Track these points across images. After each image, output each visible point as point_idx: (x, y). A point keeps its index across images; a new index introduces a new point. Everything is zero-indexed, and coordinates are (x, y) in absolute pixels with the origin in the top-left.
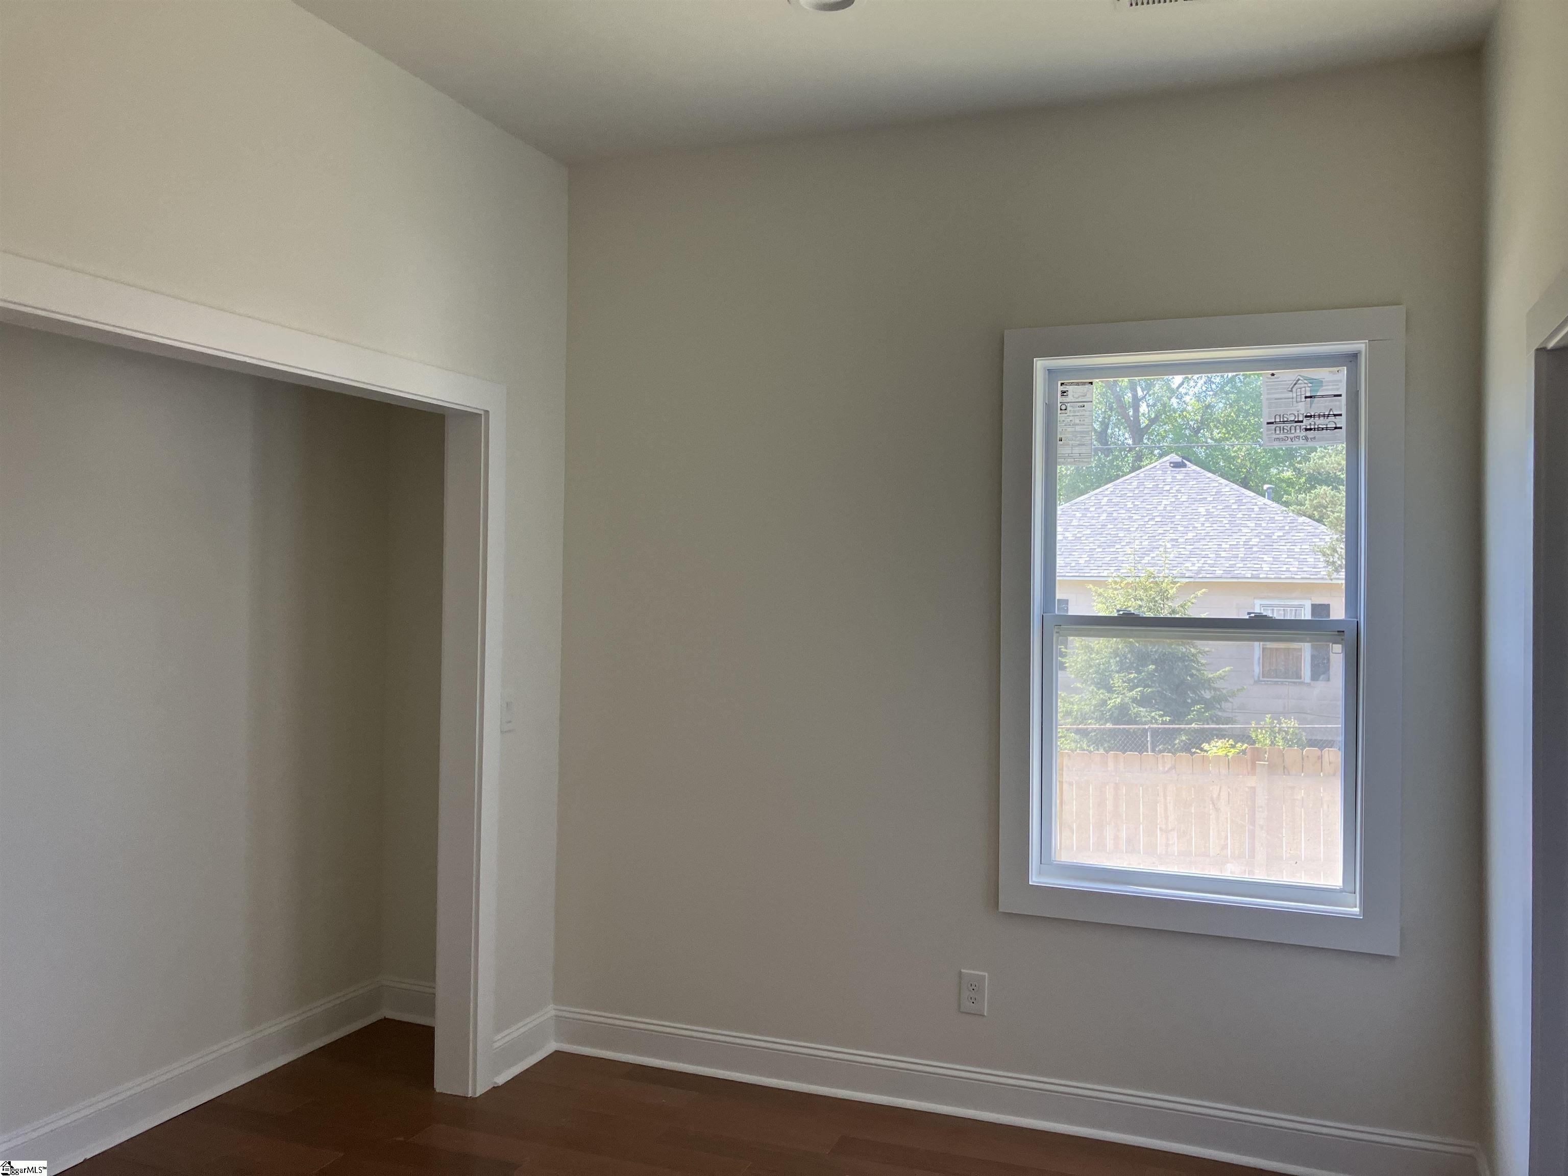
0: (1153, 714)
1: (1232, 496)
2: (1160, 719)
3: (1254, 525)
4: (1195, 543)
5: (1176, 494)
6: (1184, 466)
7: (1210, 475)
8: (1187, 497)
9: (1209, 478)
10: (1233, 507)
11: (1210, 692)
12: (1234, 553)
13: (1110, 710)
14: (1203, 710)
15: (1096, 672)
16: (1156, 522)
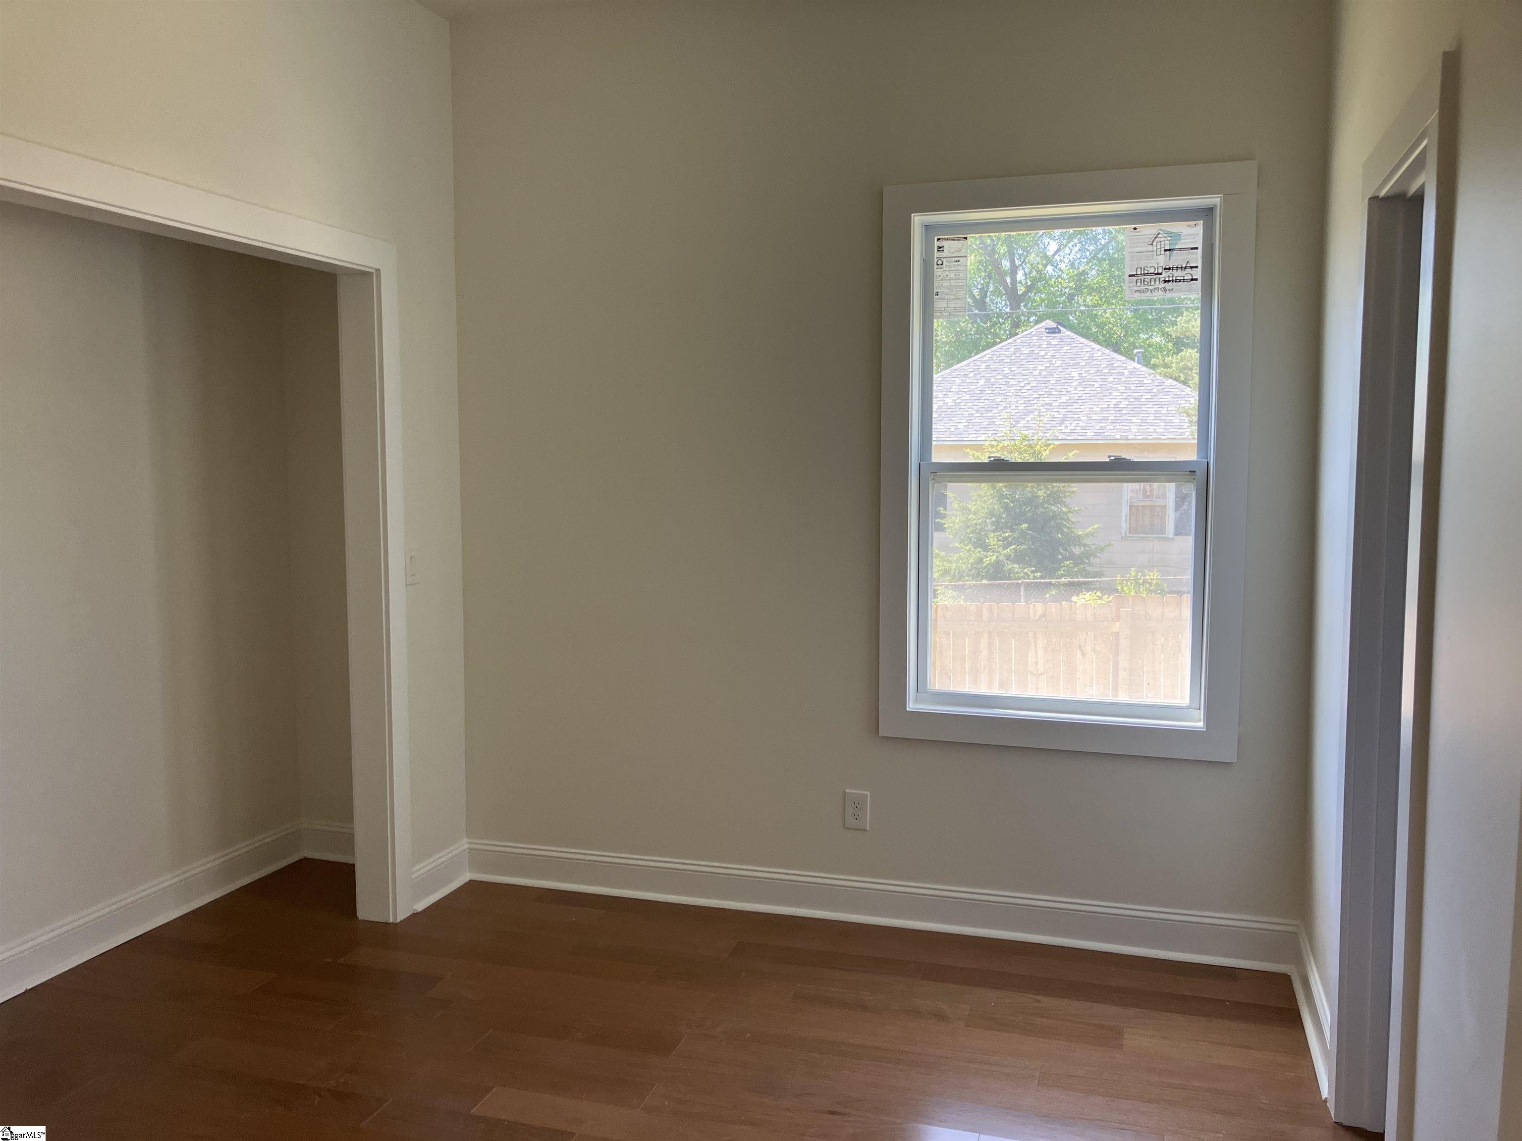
0: (1026, 570)
1: (1103, 360)
2: (1032, 575)
3: (1124, 388)
4: (1069, 407)
5: (1051, 359)
6: (1059, 331)
7: (1083, 340)
8: (1061, 362)
9: (1082, 343)
10: (1104, 371)
11: (1080, 549)
12: (1104, 415)
13: (985, 568)
14: (1072, 565)
15: (972, 532)
16: (1032, 386)
